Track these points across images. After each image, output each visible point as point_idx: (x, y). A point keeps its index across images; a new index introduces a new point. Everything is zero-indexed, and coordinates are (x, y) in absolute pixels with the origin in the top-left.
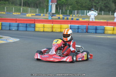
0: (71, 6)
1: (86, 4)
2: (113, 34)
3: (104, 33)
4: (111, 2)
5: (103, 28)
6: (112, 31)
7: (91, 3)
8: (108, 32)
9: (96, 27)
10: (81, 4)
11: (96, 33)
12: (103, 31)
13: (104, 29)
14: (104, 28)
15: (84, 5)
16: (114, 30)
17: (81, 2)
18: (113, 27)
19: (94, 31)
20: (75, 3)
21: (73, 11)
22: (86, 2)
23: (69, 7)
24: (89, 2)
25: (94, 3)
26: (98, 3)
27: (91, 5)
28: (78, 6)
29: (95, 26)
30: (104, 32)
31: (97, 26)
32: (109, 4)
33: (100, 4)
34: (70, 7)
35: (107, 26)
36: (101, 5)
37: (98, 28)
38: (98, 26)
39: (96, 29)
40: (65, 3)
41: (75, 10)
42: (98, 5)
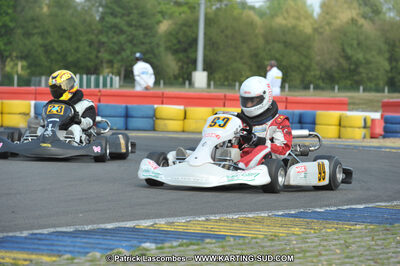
0: (25, 63)
1: (79, 55)
2: (183, 131)
3: (154, 129)
4: (162, 49)
5: (151, 113)
6: (181, 123)
7: (95, 53)
8: (165, 125)
9: (127, 108)
10: (58, 53)
11: (126, 129)
12: (150, 121)
13: (154, 116)
14: (155, 110)
15: (70, 59)
16: (185, 118)
17: (59, 50)
18: (182, 107)
19: (120, 122)
20: (40, 50)
21: (33, 79)
22: (77, 50)
23: (16, 65)
24: (87, 49)
25: (106, 51)
26: (118, 53)
27: (97, 57)
28: (52, 60)
29: (124, 105)
30: (154, 124)
31: (129, 105)
32: (154, 55)
33: (124, 54)
34: (20, 64)
35: (162, 103)
36: (128, 57)
37: (132, 113)
38: (133, 106)
39: (127, 116)
40: (5, 50)
41: (42, 74)
42: (119, 57)
